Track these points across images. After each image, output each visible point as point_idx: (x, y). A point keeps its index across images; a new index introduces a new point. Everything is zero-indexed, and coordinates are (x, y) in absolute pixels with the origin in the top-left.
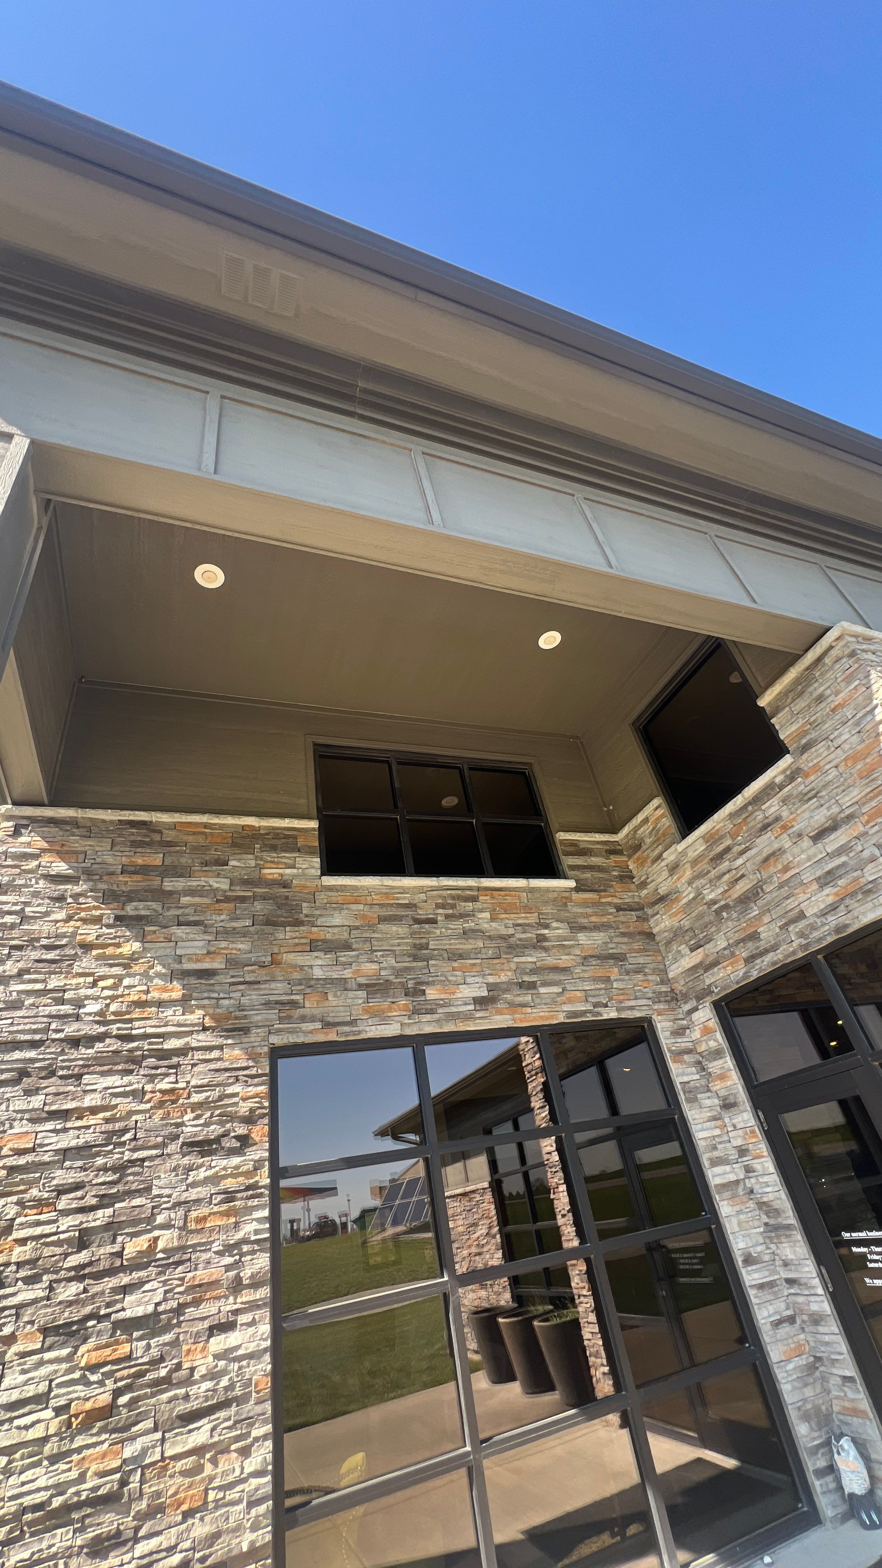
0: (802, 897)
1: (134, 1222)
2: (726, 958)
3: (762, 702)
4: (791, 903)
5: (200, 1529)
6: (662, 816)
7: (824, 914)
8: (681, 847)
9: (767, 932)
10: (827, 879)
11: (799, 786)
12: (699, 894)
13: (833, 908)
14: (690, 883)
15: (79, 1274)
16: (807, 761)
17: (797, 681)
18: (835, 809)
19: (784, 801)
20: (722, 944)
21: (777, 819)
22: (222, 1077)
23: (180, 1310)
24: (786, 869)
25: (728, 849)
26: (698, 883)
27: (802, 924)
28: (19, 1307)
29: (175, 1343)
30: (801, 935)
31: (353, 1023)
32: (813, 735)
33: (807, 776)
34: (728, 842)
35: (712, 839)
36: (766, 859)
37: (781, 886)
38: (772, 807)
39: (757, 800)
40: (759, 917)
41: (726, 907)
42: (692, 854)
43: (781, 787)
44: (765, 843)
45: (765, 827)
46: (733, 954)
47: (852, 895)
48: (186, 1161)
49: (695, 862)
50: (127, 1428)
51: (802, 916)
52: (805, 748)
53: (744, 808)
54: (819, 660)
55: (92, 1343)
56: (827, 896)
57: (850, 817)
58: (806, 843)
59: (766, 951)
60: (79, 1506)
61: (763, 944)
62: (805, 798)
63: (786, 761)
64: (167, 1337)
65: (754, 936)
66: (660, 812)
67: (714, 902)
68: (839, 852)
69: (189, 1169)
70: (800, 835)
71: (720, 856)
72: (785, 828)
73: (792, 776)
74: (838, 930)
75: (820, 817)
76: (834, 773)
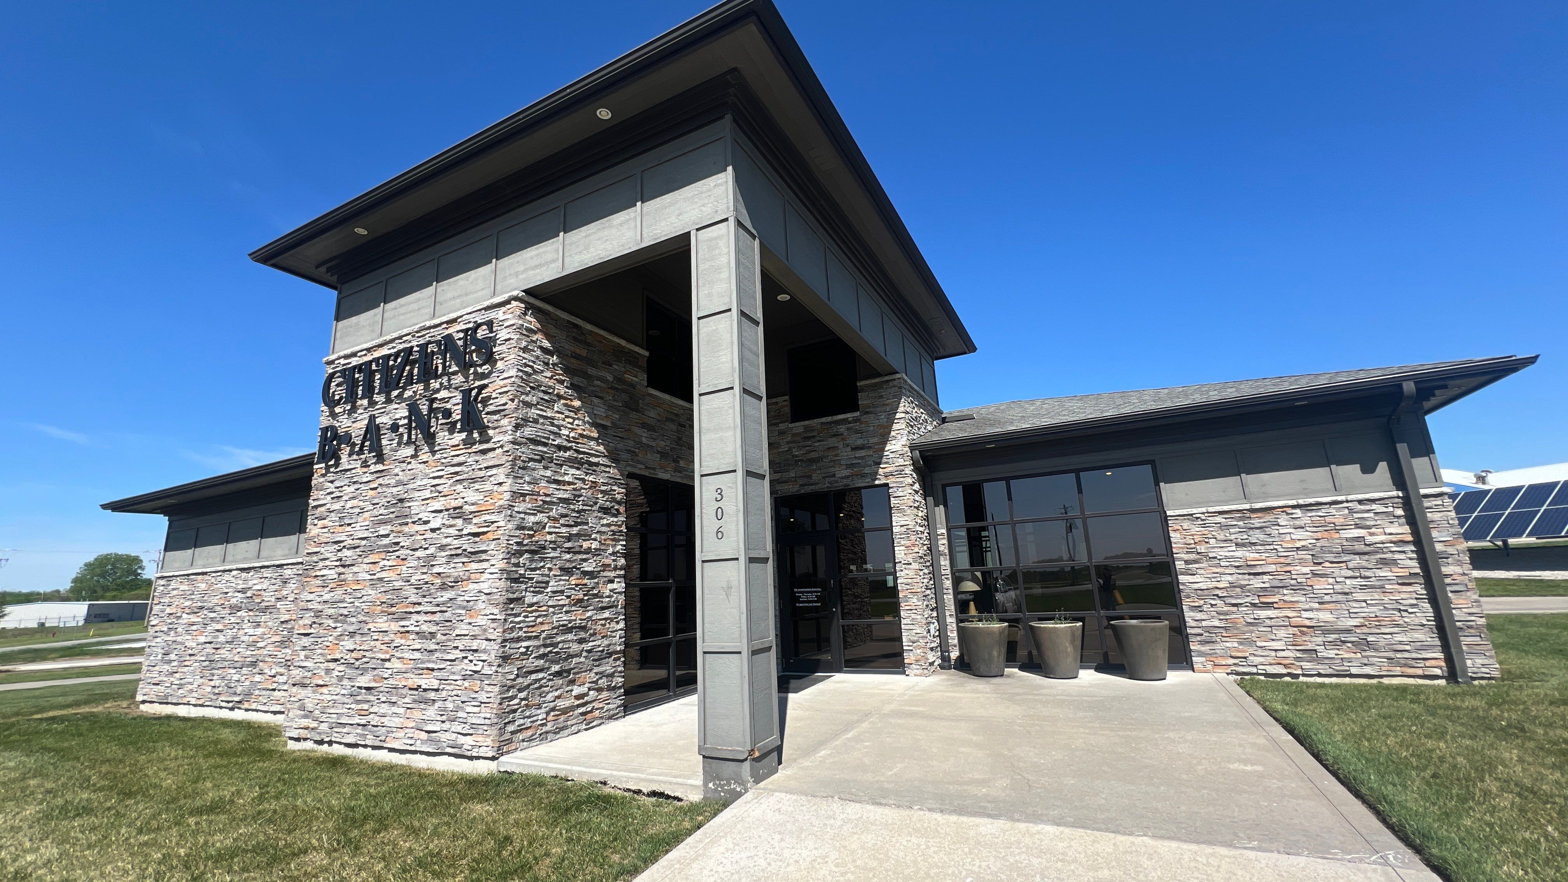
0: (837, 469)
1: (585, 535)
2: (791, 481)
3: (858, 384)
4: (832, 470)
5: (606, 642)
6: (786, 406)
7: (843, 478)
8: (791, 425)
9: (815, 477)
10: (850, 466)
11: (857, 426)
12: (790, 449)
13: (847, 477)
14: (788, 443)
15: (569, 551)
16: (864, 418)
17: (876, 384)
18: (866, 442)
19: (848, 429)
20: (792, 474)
21: (842, 434)
22: (611, 481)
23: (599, 572)
24: (836, 455)
25: (814, 437)
26: (792, 445)
27: (832, 479)
28: (552, 558)
29: (598, 583)
30: (829, 483)
31: (654, 469)
32: (872, 410)
33: (861, 423)
34: (815, 434)
35: (807, 429)
36: (829, 448)
37: (831, 461)
38: (842, 428)
39: (838, 422)
40: (816, 470)
41: (801, 460)
42: (795, 431)
43: (850, 423)
44: (832, 442)
45: (835, 435)
46: (796, 481)
47: (857, 475)
48: (599, 514)
49: (794, 435)
50: (586, 607)
51: (834, 475)
52: (867, 413)
53: (830, 423)
54: (888, 381)
55: (574, 577)
56: (847, 472)
57: (870, 447)
58: (849, 449)
59: (812, 484)
60: (576, 628)
61: (812, 481)
62: (857, 432)
63: (857, 414)
64: (596, 580)
65: (810, 477)
66: (785, 403)
67: (797, 456)
68: (859, 458)
69: (601, 518)
70: (848, 445)
71: (809, 438)
72: (843, 439)
73: (856, 420)
74: (845, 486)
75: (859, 442)
76: (872, 428)
